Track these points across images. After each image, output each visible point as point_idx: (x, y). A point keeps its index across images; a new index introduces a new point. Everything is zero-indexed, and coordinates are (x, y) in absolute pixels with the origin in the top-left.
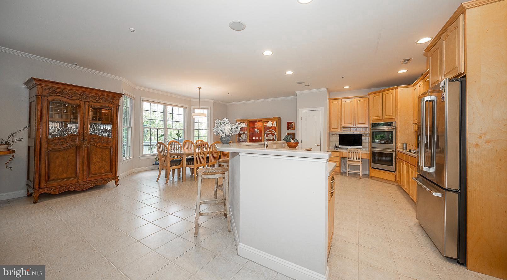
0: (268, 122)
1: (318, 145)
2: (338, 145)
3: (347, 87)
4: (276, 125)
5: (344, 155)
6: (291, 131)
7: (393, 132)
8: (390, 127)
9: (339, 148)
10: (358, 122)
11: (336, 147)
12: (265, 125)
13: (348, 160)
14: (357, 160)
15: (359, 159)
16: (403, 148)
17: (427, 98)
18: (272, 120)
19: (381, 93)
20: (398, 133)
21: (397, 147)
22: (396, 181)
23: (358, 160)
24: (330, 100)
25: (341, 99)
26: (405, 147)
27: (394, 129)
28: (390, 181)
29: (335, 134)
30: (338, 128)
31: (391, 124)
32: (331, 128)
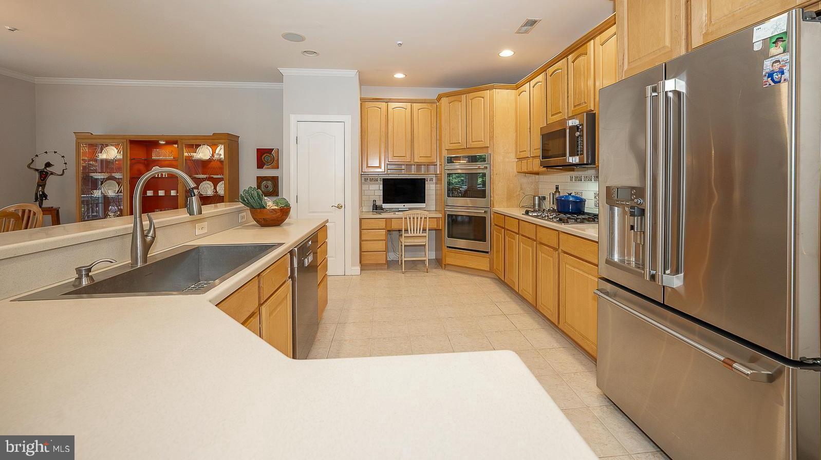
0: (198, 146)
1: (339, 207)
2: (379, 202)
3: (399, 76)
4: (222, 156)
5: (395, 226)
6: (267, 172)
7: (485, 174)
8: (480, 165)
9: (382, 209)
10: (419, 153)
11: (376, 208)
12: (186, 154)
13: (404, 235)
14: (421, 234)
15: (424, 230)
18: (213, 140)
19: (462, 96)
20: (496, 178)
21: (493, 203)
22: (491, 270)
23: (423, 235)
24: (363, 100)
25: (388, 101)
27: (487, 168)
28: (481, 270)
29: (374, 180)
30: (380, 167)
31: (483, 159)
32: (365, 166)
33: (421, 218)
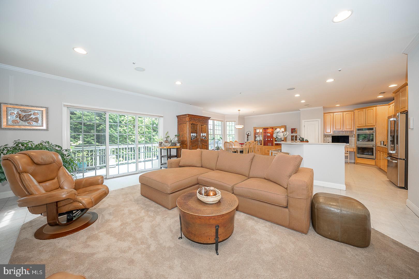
3: (338, 105)
6: (294, 134)
7: (373, 134)
8: (371, 131)
10: (346, 128)
15: (348, 151)
16: (381, 144)
17: (392, 119)
19: (364, 109)
20: (377, 135)
21: (376, 143)
22: (376, 165)
23: (347, 153)
24: (324, 113)
25: (334, 113)
26: (382, 143)
27: (374, 132)
28: (372, 165)
29: (328, 136)
30: (331, 132)
31: (372, 129)
32: (325, 132)
33: (346, 148)
